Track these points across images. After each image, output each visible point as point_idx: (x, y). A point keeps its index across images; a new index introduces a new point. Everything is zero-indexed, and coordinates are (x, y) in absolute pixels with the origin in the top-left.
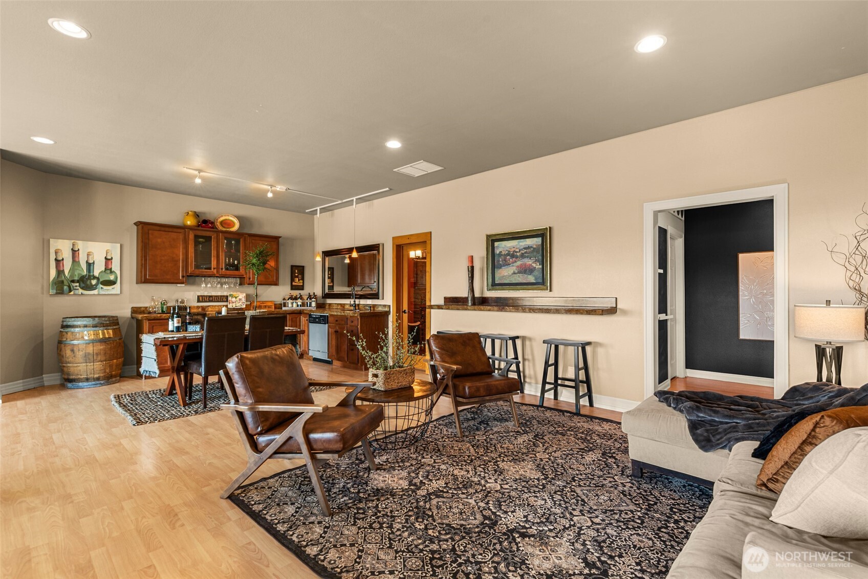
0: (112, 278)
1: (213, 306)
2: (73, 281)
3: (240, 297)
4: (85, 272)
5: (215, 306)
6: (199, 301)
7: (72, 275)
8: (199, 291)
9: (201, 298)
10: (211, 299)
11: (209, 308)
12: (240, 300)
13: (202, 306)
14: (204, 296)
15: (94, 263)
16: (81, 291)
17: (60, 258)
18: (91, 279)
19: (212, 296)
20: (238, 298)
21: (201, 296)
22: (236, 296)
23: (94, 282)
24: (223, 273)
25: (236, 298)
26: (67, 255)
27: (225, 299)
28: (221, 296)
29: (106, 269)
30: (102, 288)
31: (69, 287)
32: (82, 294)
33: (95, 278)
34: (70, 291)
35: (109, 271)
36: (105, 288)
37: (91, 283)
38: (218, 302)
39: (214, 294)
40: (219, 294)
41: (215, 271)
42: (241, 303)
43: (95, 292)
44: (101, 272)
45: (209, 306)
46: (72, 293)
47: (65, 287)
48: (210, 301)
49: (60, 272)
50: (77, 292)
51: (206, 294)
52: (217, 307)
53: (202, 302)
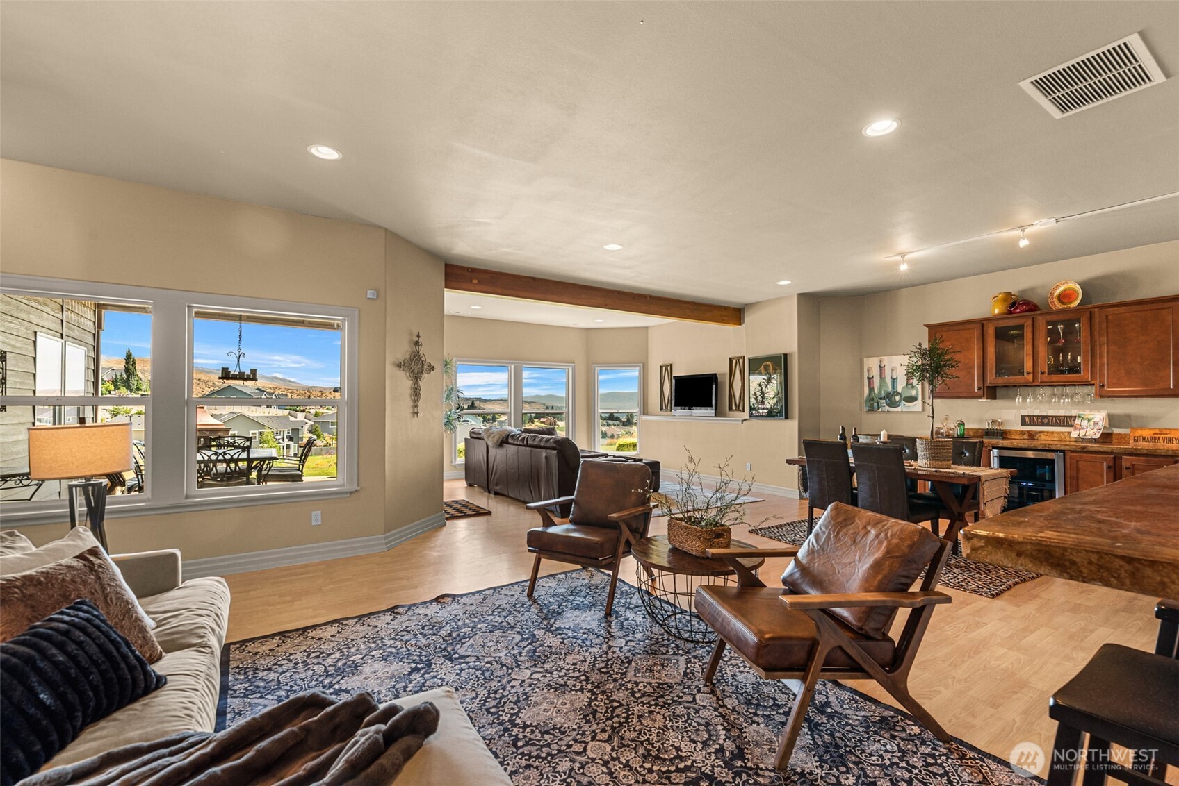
0: (913, 393)
1: (1048, 432)
2: (881, 399)
3: (1096, 420)
4: (890, 389)
5: (1053, 433)
6: (1023, 423)
7: (880, 392)
8: (1025, 409)
9: (1027, 420)
10: (1045, 420)
11: (1042, 434)
12: (1096, 423)
13: (1028, 432)
14: (1033, 416)
15: (897, 378)
16: (887, 408)
17: (871, 376)
18: (895, 396)
19: (1047, 417)
20: (1093, 421)
21: (1028, 416)
22: (1090, 417)
23: (897, 398)
24: (1046, 380)
25: (1089, 420)
26: (875, 372)
27: (1068, 421)
28: (1064, 416)
29: (907, 385)
30: (904, 405)
31: (878, 403)
32: (888, 411)
33: (898, 394)
34: (879, 408)
35: (910, 386)
36: (908, 404)
37: (895, 400)
38: (1060, 426)
39: (1051, 413)
40: (1062, 413)
41: (1030, 378)
42: (1095, 430)
43: (898, 409)
44: (903, 388)
45: (1040, 432)
46: (880, 410)
47: (875, 404)
48: (1043, 424)
49: (871, 389)
50: (884, 409)
51: (1037, 413)
52: (1055, 435)
53: (1030, 425)
